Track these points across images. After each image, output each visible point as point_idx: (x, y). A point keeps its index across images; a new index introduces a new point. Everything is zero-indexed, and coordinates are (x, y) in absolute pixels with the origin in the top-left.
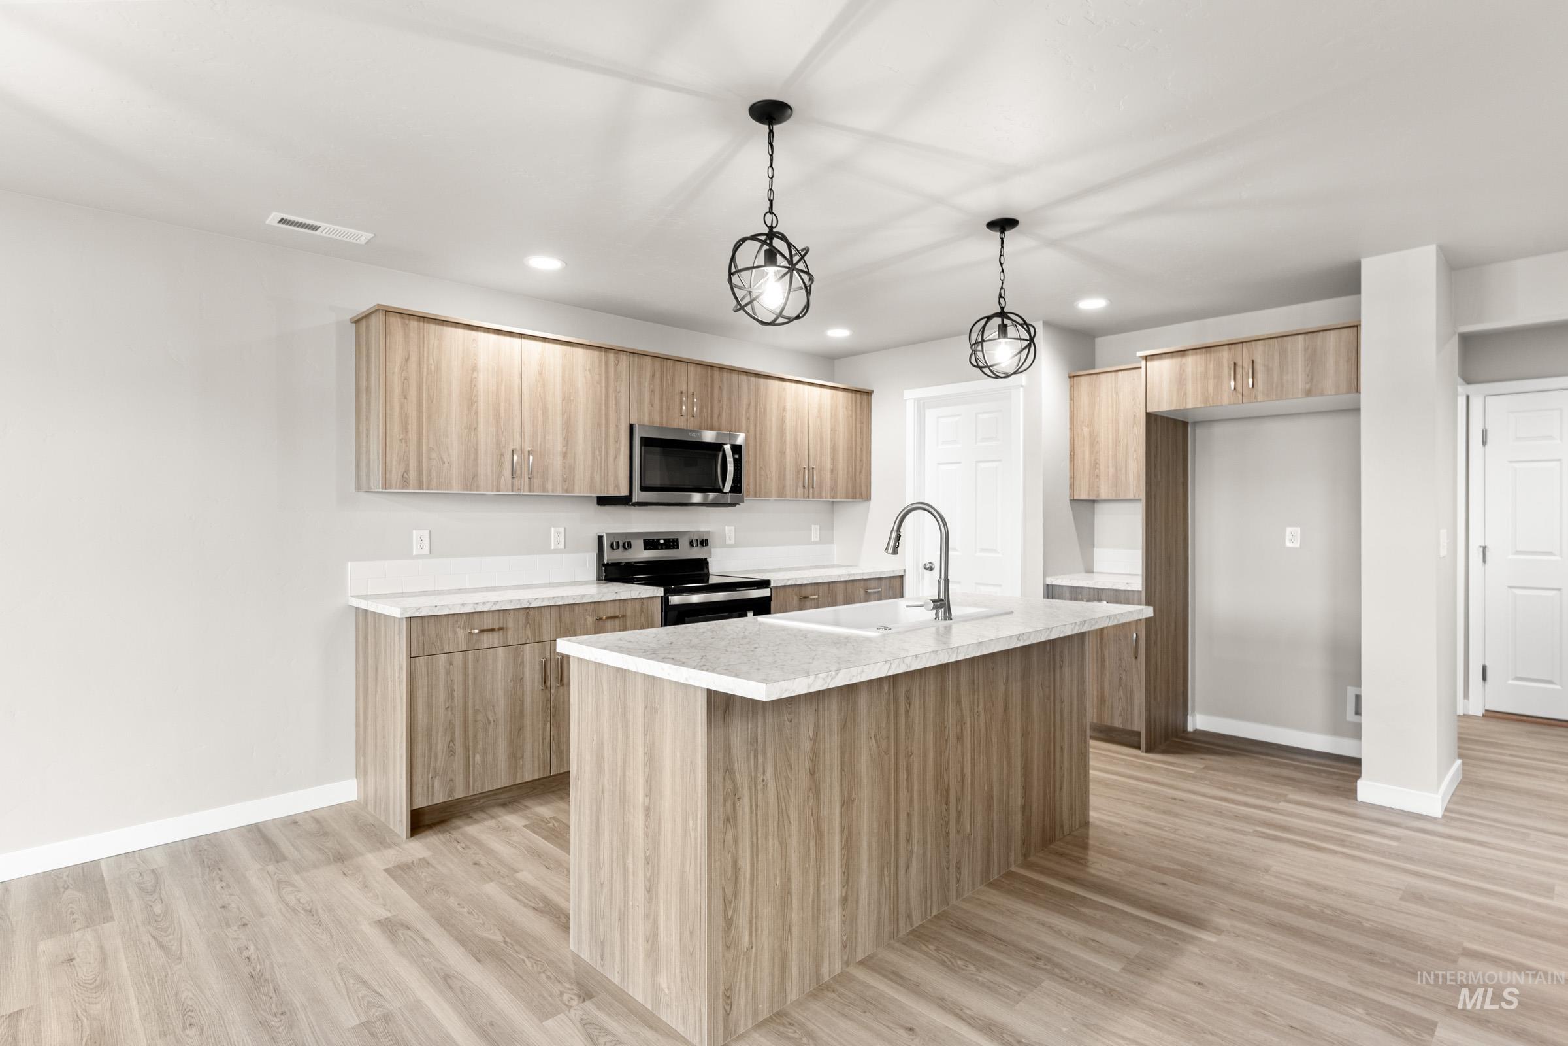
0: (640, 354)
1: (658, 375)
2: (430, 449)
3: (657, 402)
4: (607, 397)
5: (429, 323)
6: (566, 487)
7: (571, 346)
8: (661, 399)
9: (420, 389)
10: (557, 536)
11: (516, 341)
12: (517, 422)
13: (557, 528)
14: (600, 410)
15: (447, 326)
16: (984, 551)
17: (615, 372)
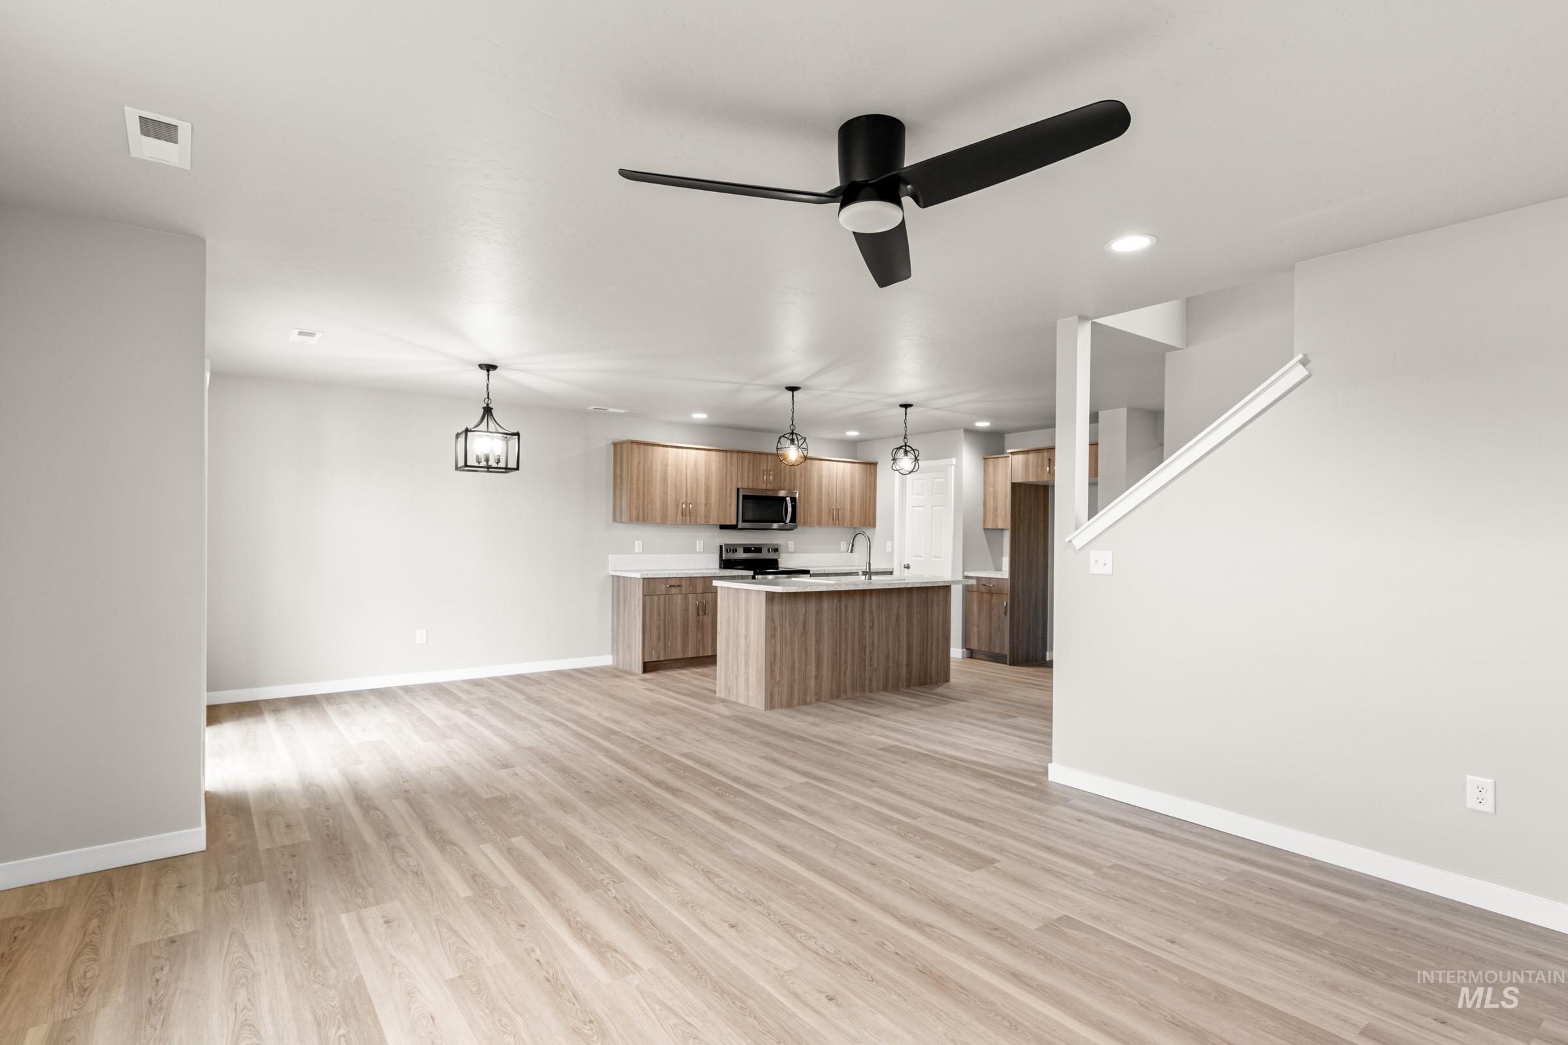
0: (743, 452)
1: (751, 462)
3: (751, 476)
4: (726, 476)
5: (649, 446)
6: (706, 521)
7: (709, 451)
9: (644, 477)
10: (699, 545)
11: (685, 450)
12: (685, 489)
13: (699, 541)
14: (723, 481)
15: (656, 446)
16: (935, 557)
17: (731, 461)
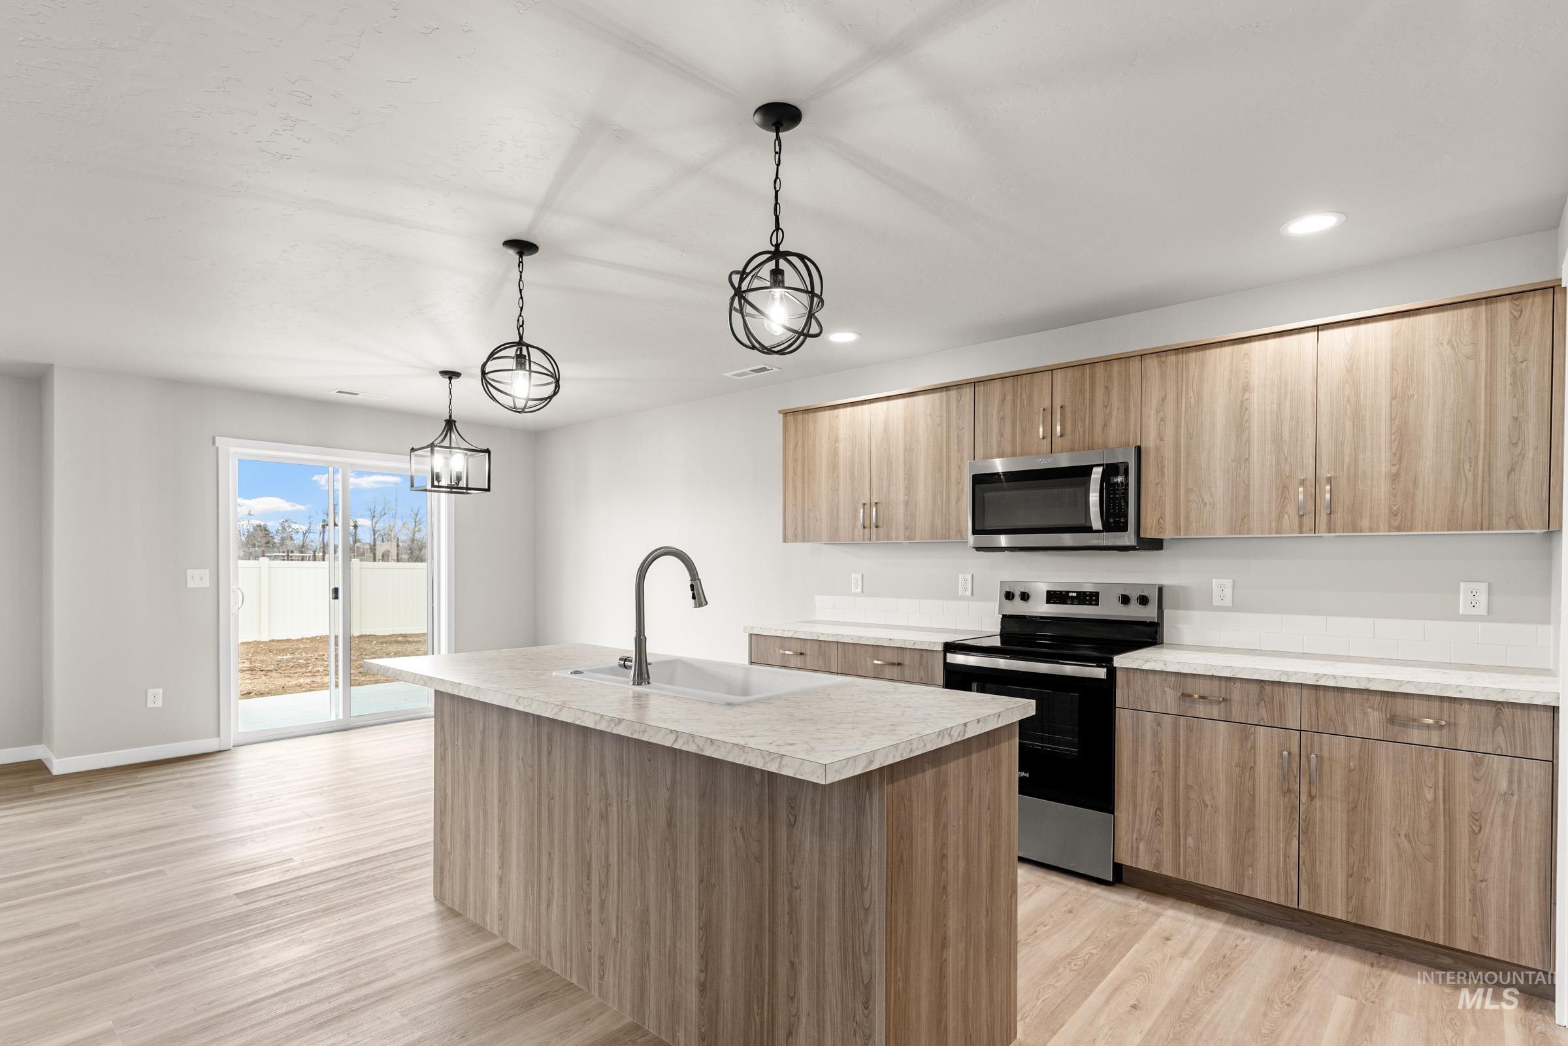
1: (1009, 398)
2: (809, 511)
5: (808, 413)
6: (907, 535)
7: (912, 396)
8: (1014, 425)
10: (964, 583)
11: (866, 407)
12: (867, 478)
13: (964, 575)
14: (941, 453)
15: (818, 411)
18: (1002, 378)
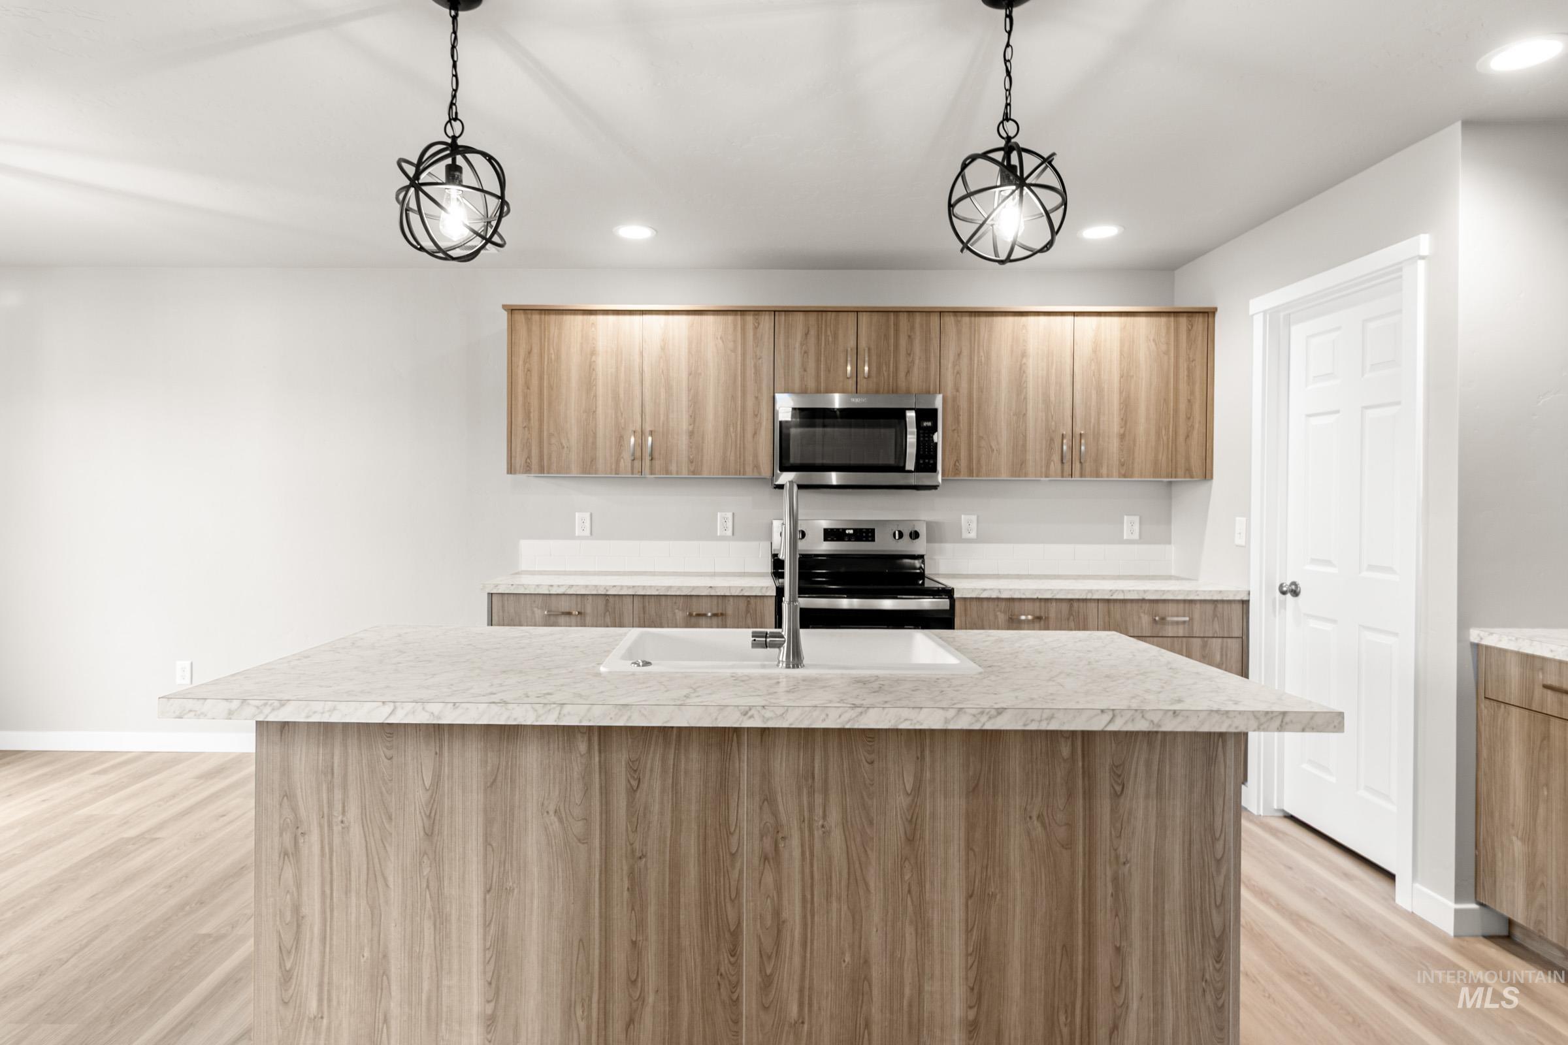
0: (787, 311)
1: (813, 332)
2: (550, 435)
3: (811, 365)
4: (744, 365)
5: (549, 314)
6: (692, 469)
7: (698, 315)
8: (818, 361)
9: (541, 378)
10: (723, 520)
11: (638, 319)
12: (637, 403)
13: (724, 513)
14: (735, 381)
15: (566, 314)
16: (1371, 568)
17: (755, 335)
18: (806, 311)
